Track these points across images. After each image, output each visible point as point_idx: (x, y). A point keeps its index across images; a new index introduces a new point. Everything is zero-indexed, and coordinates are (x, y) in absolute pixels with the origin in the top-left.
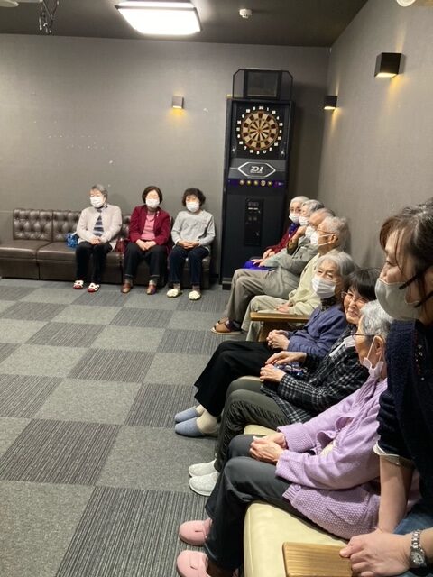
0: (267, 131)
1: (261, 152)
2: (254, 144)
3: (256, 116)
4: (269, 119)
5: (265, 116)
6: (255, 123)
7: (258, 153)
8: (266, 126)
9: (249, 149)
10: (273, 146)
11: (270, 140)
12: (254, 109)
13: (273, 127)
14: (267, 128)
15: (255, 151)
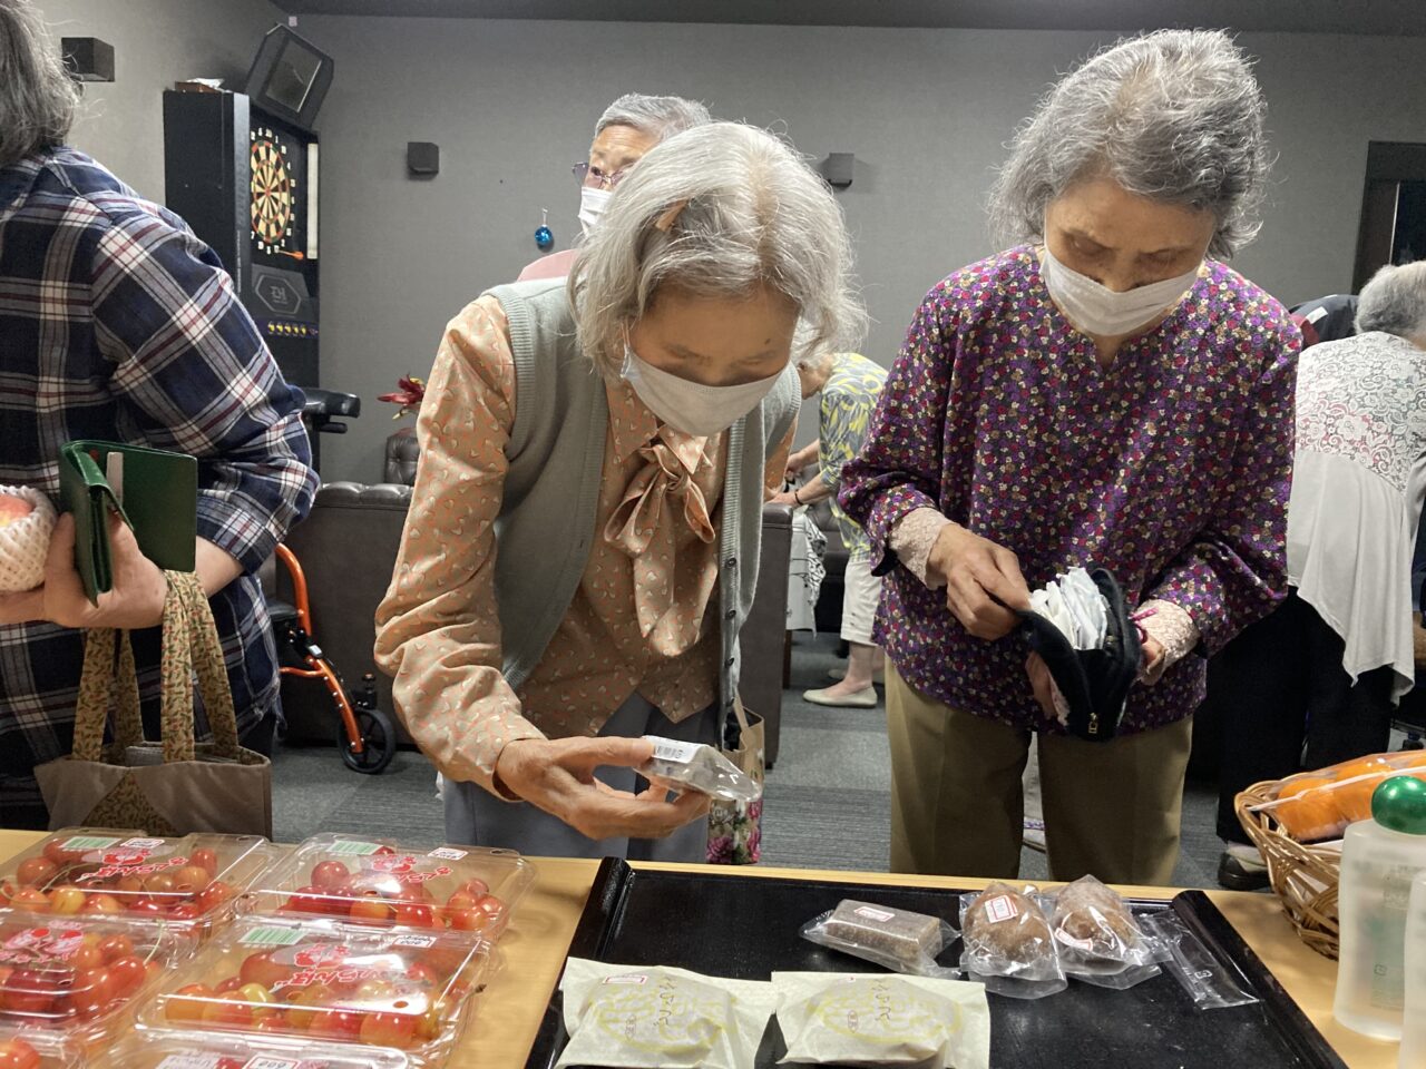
0: (276, 195)
1: (272, 250)
2: (262, 228)
3: (262, 151)
4: (277, 167)
5: (273, 157)
6: (262, 171)
7: (269, 252)
8: (276, 183)
9: (258, 237)
10: (285, 236)
11: (282, 220)
12: (260, 133)
13: (283, 186)
14: (276, 190)
15: (266, 244)
